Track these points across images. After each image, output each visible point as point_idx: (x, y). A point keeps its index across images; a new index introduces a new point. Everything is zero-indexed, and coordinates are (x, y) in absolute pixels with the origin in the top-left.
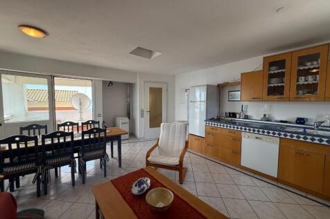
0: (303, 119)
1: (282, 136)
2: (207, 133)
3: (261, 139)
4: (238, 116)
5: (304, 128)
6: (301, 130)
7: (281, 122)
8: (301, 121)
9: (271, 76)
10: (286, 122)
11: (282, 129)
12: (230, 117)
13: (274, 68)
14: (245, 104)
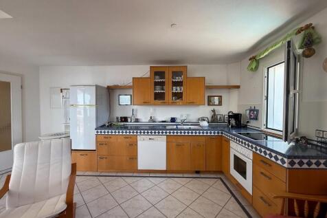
0: (174, 118)
1: (168, 134)
2: (99, 143)
3: (153, 139)
4: (129, 120)
5: (177, 125)
6: (175, 127)
7: (163, 122)
8: (173, 120)
9: (156, 84)
10: (165, 122)
11: (164, 128)
12: (122, 121)
13: (157, 77)
14: (135, 107)
